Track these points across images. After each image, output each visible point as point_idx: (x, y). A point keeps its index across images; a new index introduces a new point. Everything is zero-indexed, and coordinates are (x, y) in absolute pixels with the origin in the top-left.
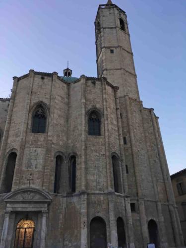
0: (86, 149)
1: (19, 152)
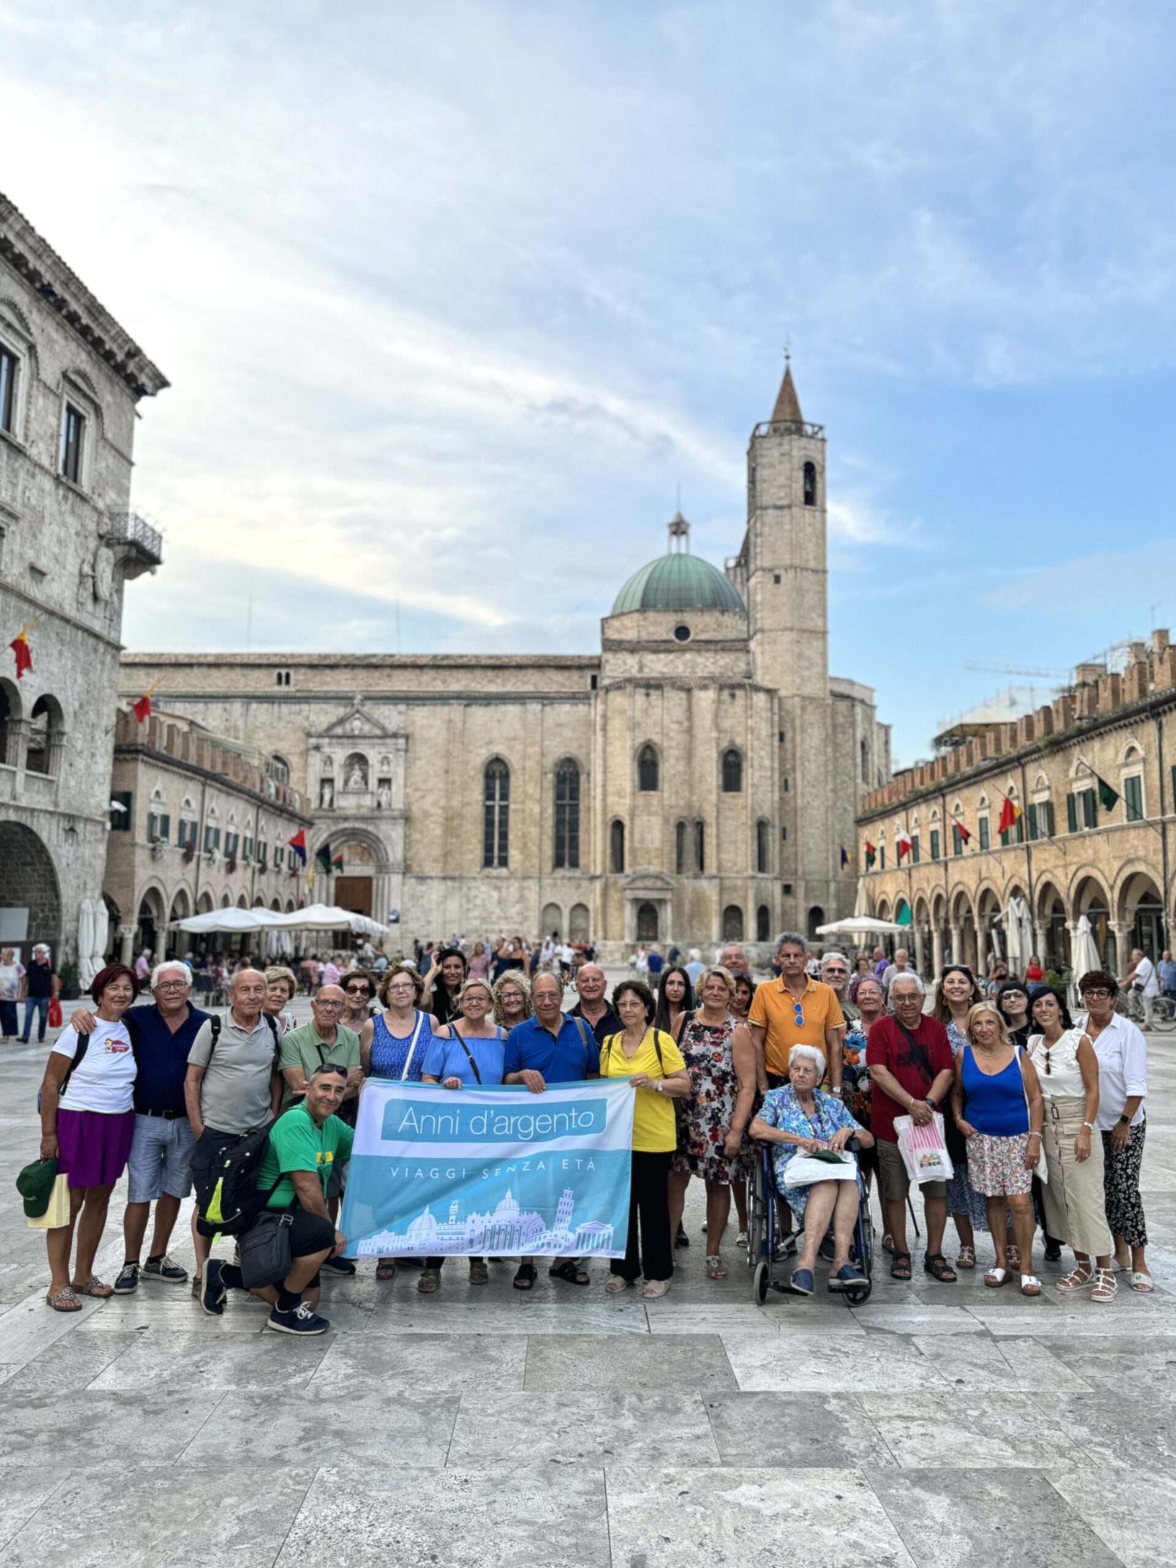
1: (627, 822)
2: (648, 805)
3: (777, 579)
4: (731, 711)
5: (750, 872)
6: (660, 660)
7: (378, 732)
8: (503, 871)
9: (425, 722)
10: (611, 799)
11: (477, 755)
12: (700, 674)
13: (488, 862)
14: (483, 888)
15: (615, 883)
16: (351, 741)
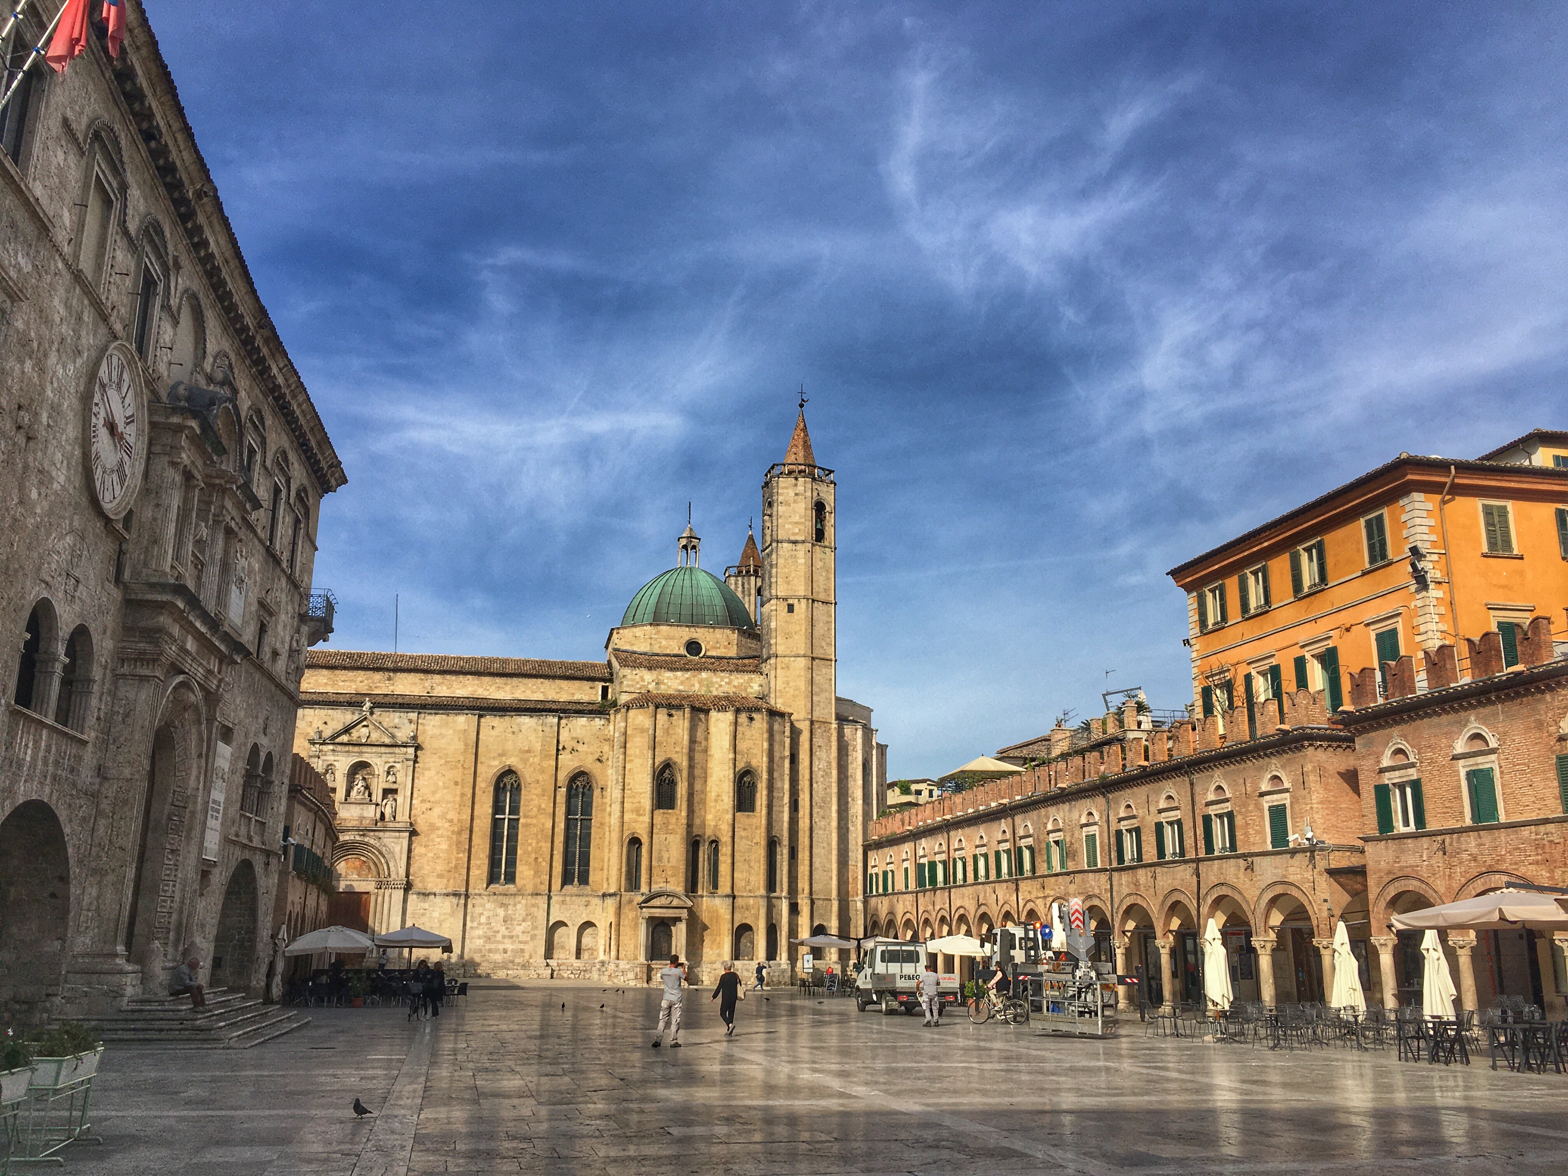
0: (733, 837)
1: (645, 840)
2: (666, 824)
3: (791, 608)
4: (748, 734)
5: (761, 891)
6: (676, 678)
7: (387, 741)
8: (511, 887)
9: (436, 731)
10: (627, 817)
11: (489, 766)
12: (715, 693)
13: (494, 878)
14: (489, 906)
15: (630, 901)
16: (356, 749)
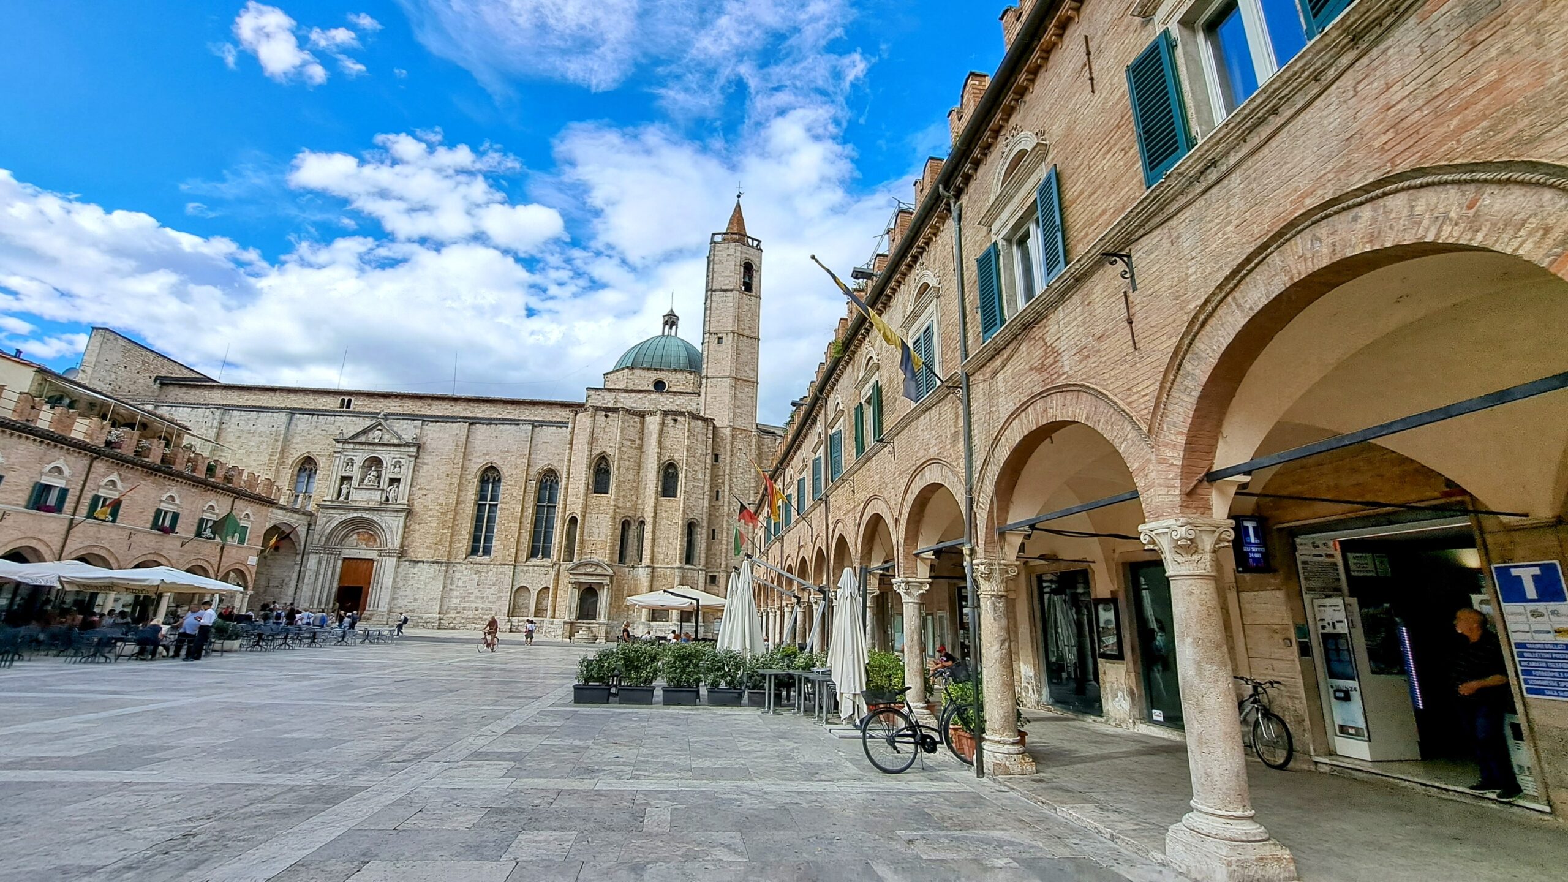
0: (655, 517)
1: (579, 519)
2: (598, 505)
3: (720, 340)
4: (673, 432)
5: (678, 564)
7: (396, 441)
8: (485, 559)
9: (435, 435)
10: (570, 500)
11: (476, 463)
13: (474, 551)
14: (465, 572)
15: (565, 569)
16: (371, 447)
